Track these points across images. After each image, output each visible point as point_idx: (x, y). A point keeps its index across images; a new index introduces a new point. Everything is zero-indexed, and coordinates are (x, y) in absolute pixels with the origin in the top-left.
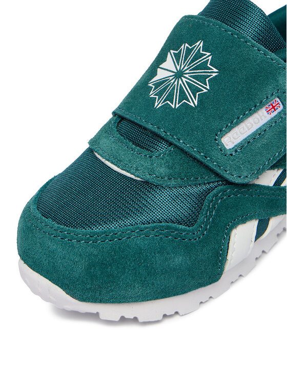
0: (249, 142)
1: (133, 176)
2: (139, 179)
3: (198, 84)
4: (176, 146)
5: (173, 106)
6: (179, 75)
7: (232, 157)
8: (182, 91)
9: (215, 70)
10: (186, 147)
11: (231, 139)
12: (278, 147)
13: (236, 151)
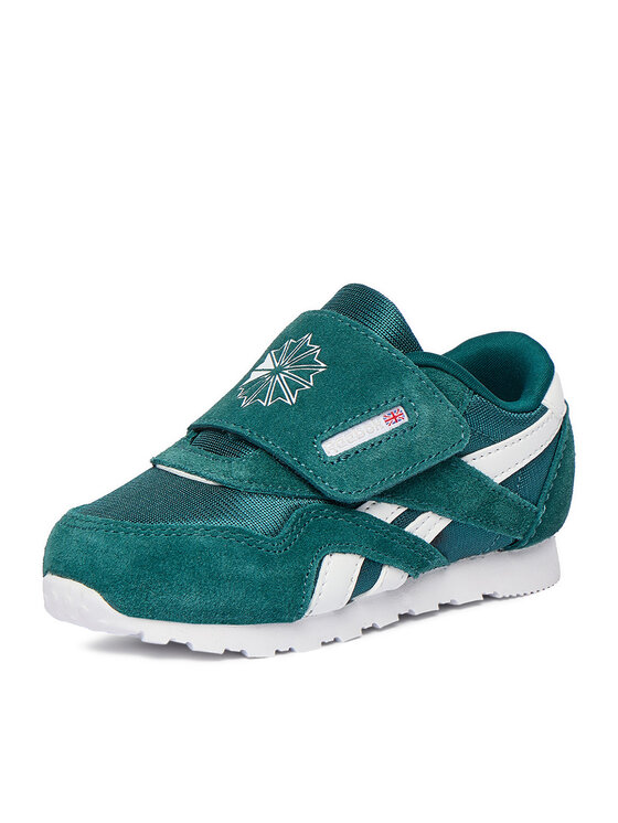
0: (357, 452)
1: (203, 480)
2: (211, 483)
3: (299, 380)
4: (263, 449)
5: (264, 404)
6: (276, 372)
7: (333, 467)
8: (278, 387)
9: (323, 365)
10: (276, 449)
11: (335, 446)
12: (396, 467)
13: (339, 460)
